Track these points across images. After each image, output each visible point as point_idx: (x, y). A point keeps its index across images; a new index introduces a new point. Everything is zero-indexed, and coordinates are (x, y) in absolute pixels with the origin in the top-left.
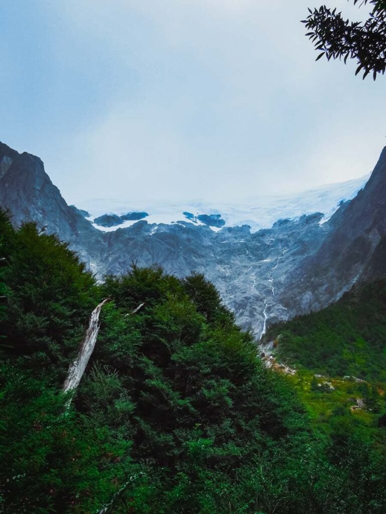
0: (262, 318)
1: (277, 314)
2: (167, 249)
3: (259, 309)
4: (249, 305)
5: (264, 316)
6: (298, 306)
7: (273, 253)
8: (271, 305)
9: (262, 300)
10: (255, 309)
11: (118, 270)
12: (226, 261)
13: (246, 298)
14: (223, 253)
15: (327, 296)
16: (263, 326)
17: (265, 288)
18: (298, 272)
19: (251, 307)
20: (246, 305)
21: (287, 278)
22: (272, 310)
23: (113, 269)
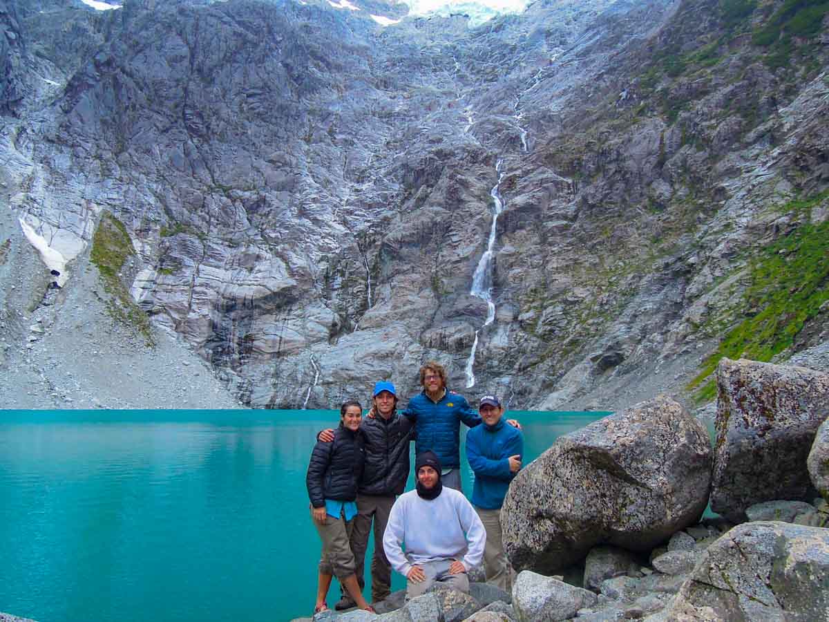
0: (487, 211)
1: (540, 194)
2: (235, 33)
3: (478, 186)
4: (447, 171)
5: (492, 205)
6: (613, 167)
7: (523, 64)
8: (518, 172)
9: (487, 161)
10: (465, 184)
11: (91, 82)
12: (400, 83)
13: (439, 153)
14: (394, 65)
15: (733, 119)
16: (488, 234)
17: (498, 131)
18: (603, 85)
19: (451, 177)
20: (437, 174)
21: (569, 104)
22: (520, 184)
23: (79, 79)
